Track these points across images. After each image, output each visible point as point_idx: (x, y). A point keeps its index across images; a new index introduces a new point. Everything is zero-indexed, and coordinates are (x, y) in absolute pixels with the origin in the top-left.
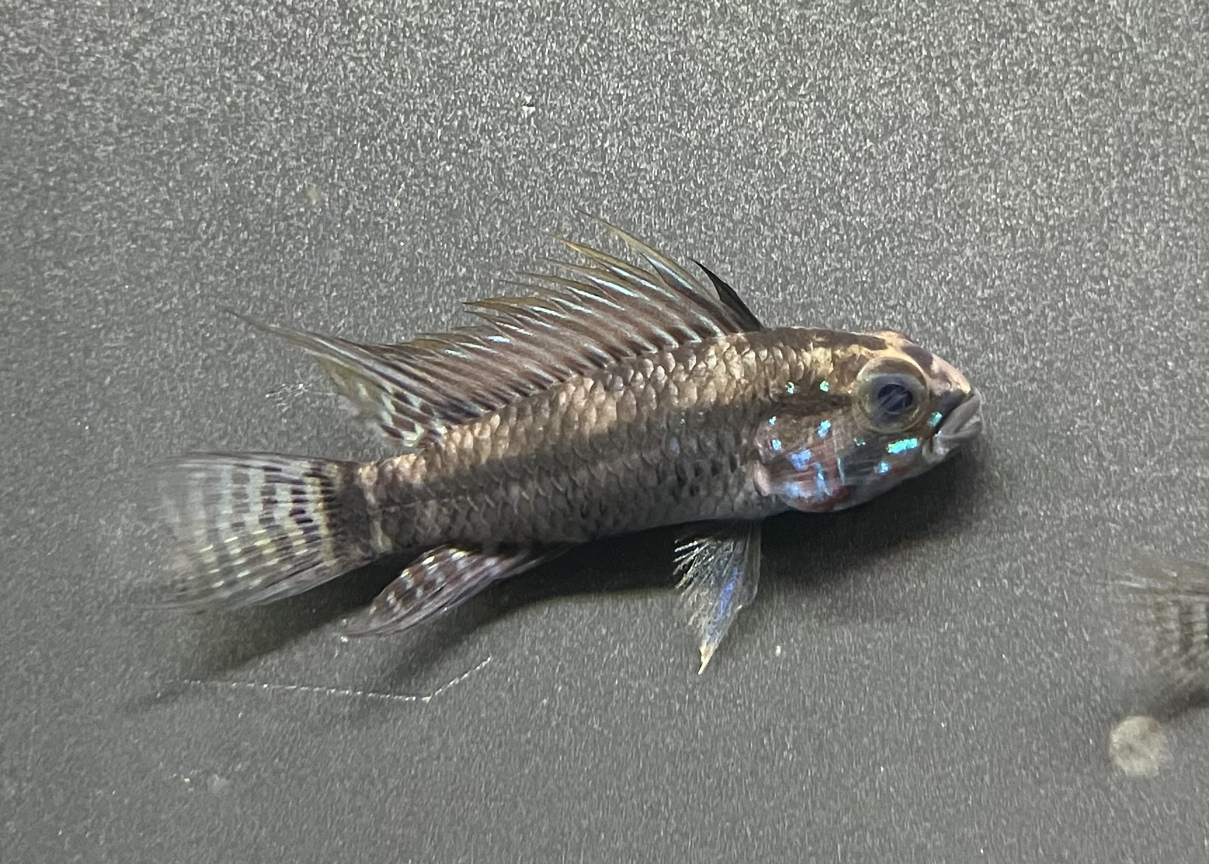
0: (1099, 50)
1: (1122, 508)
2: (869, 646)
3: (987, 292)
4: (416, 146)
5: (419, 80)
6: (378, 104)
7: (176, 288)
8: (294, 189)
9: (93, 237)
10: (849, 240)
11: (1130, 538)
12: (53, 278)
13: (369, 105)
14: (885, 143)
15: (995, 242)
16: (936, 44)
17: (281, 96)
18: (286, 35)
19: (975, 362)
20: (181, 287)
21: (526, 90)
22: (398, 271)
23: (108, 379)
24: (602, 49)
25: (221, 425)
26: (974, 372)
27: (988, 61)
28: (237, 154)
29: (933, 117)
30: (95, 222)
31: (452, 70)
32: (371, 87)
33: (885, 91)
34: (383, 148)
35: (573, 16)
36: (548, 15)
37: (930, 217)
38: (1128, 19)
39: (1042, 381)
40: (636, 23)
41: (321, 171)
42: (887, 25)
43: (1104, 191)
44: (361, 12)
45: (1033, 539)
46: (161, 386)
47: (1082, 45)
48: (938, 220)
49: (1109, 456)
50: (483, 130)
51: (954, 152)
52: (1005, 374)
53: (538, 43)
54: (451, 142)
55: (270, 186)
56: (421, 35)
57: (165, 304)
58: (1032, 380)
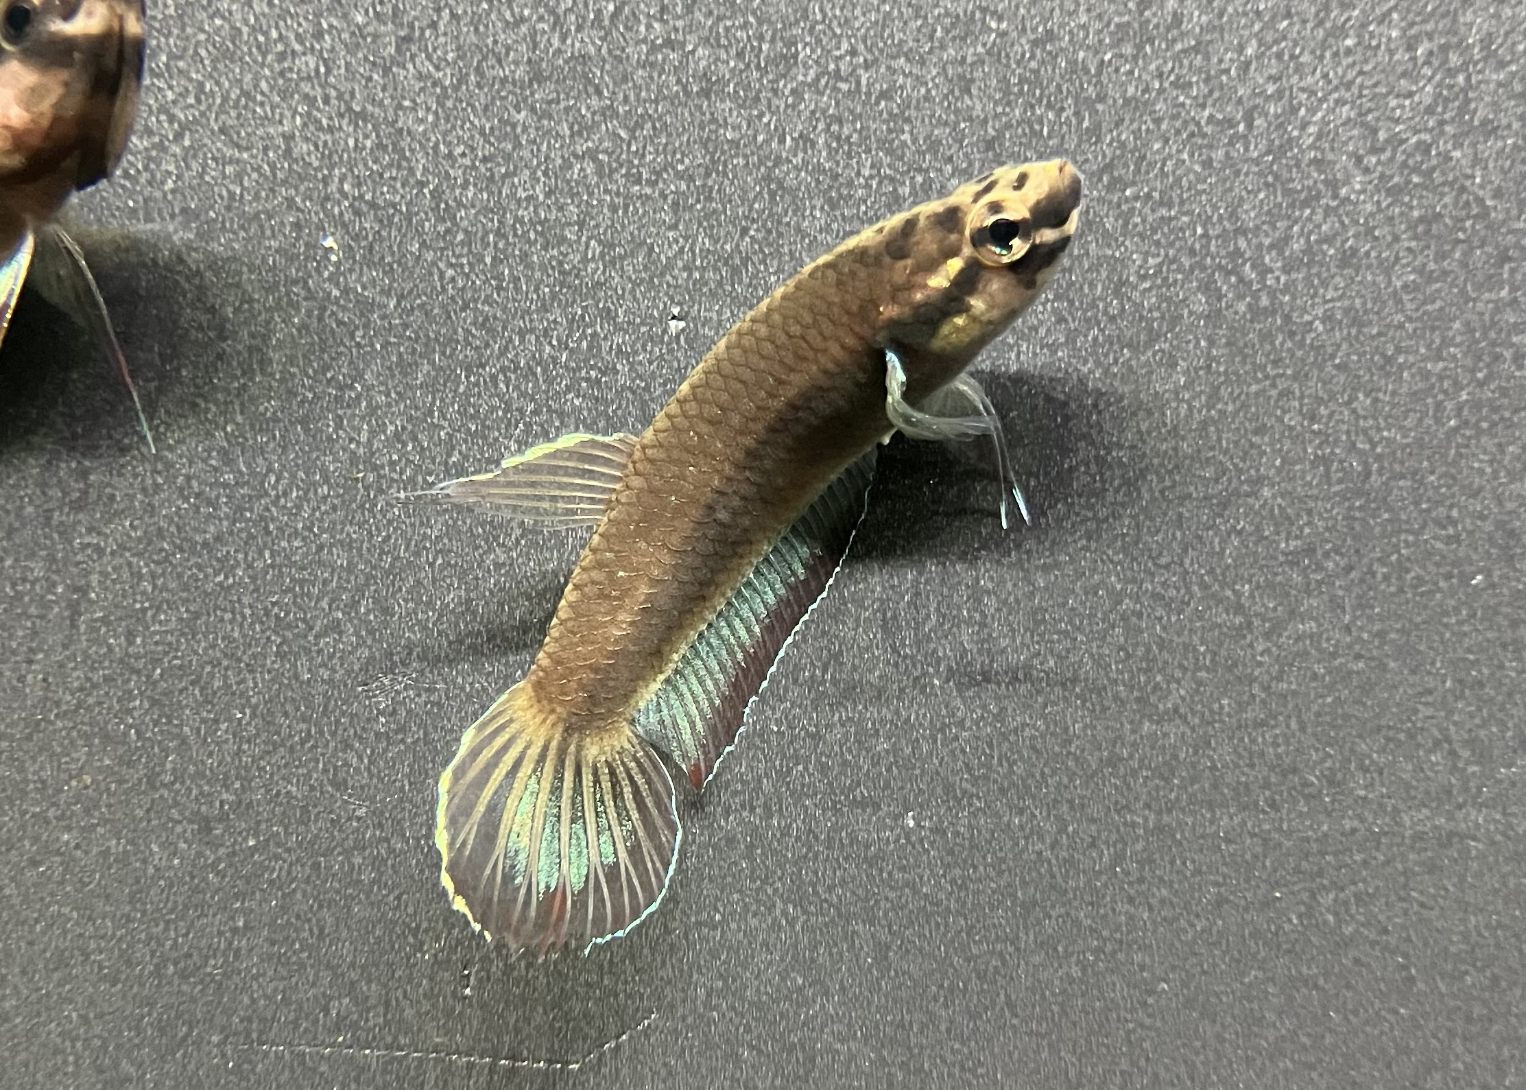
0: (1439, 216)
1: (1485, 820)
2: (1150, 1001)
3: (1293, 543)
4: (535, 374)
5: (537, 290)
6: (485, 324)
7: (240, 556)
8: (384, 432)
9: (134, 496)
10: (1103, 481)
11: (1497, 861)
12: (85, 546)
13: (474, 324)
14: (1150, 354)
15: (1303, 478)
16: (1215, 218)
17: (362, 314)
18: (366, 238)
19: (1280, 635)
20: (246, 555)
21: (672, 299)
22: (519, 532)
23: (158, 671)
24: (770, 245)
25: (304, 726)
26: (1279, 647)
27: (1287, 239)
28: (311, 389)
29: (1214, 317)
30: (135, 476)
31: (577, 276)
32: (476, 301)
33: (1147, 285)
34: (494, 378)
35: (730, 201)
36: (698, 201)
37: (1212, 448)
38: (1478, 173)
39: (1372, 659)
40: (813, 208)
41: (417, 408)
42: (1149, 196)
43: (1449, 405)
44: (460, 204)
45: (1365, 863)
46: (226, 677)
47: (1416, 214)
48: (1226, 452)
49: (1465, 754)
50: (619, 351)
51: (1244, 362)
52: (1320, 650)
53: (686, 238)
54: (580, 369)
55: (353, 428)
56: (536, 231)
57: (226, 577)
58: (1358, 657)
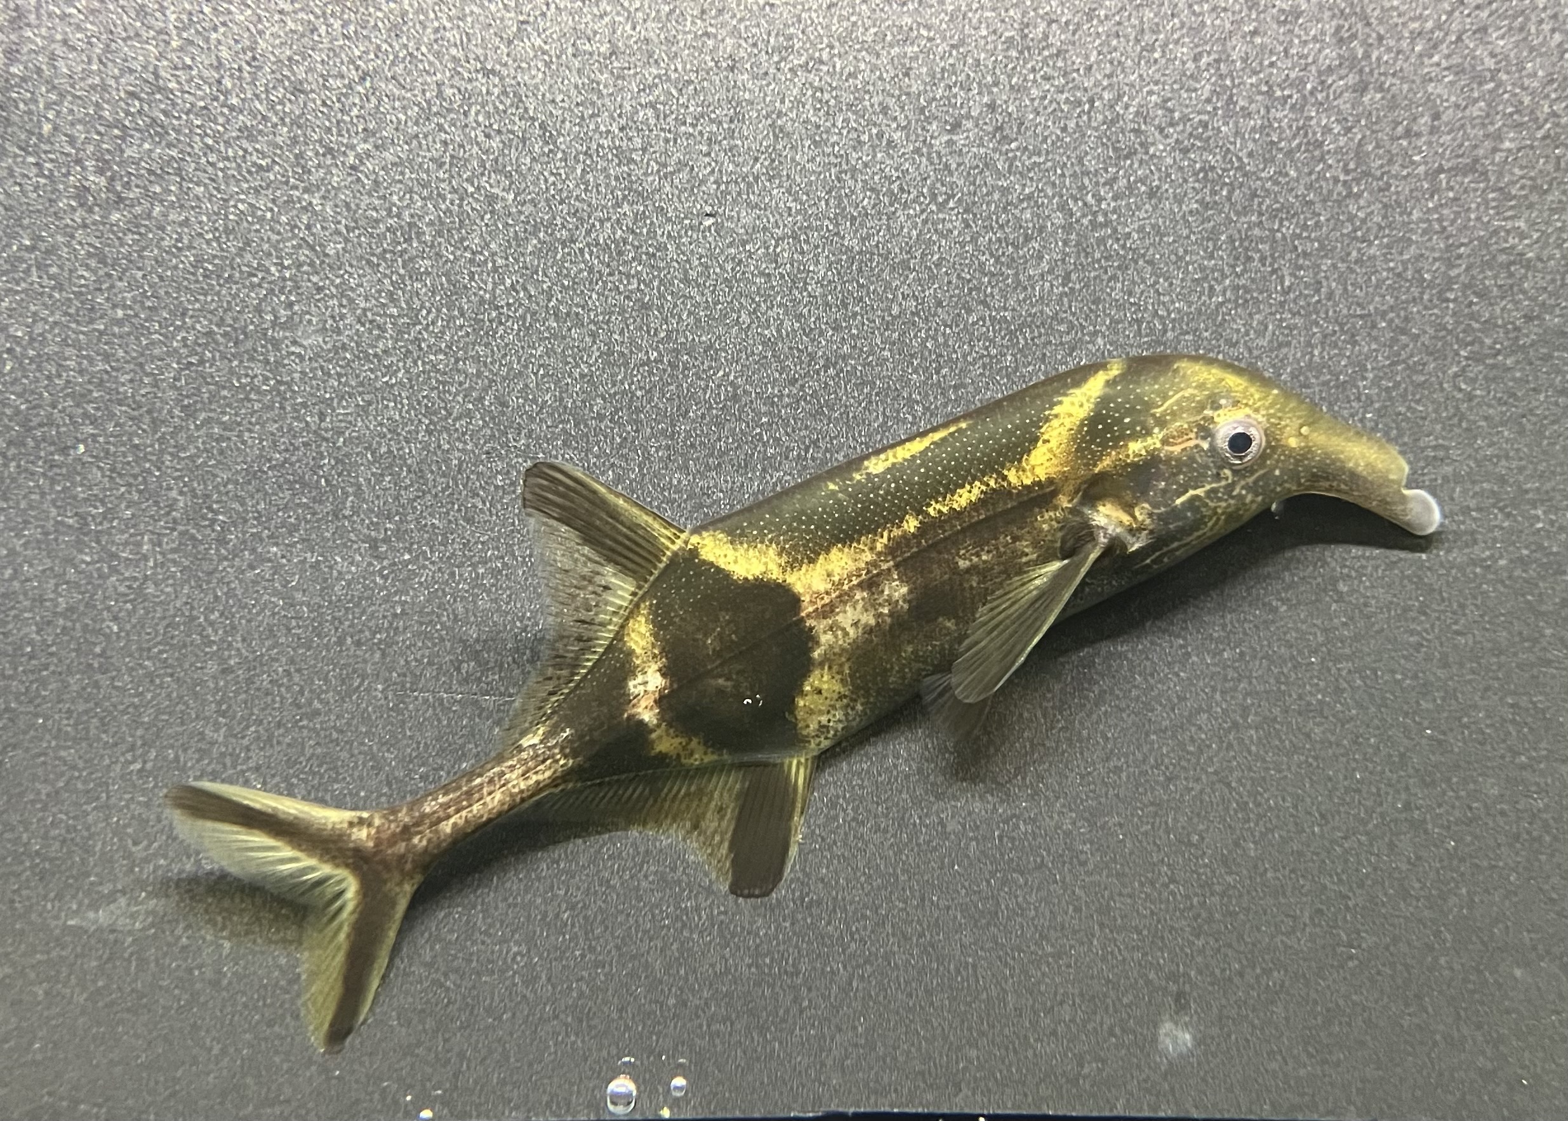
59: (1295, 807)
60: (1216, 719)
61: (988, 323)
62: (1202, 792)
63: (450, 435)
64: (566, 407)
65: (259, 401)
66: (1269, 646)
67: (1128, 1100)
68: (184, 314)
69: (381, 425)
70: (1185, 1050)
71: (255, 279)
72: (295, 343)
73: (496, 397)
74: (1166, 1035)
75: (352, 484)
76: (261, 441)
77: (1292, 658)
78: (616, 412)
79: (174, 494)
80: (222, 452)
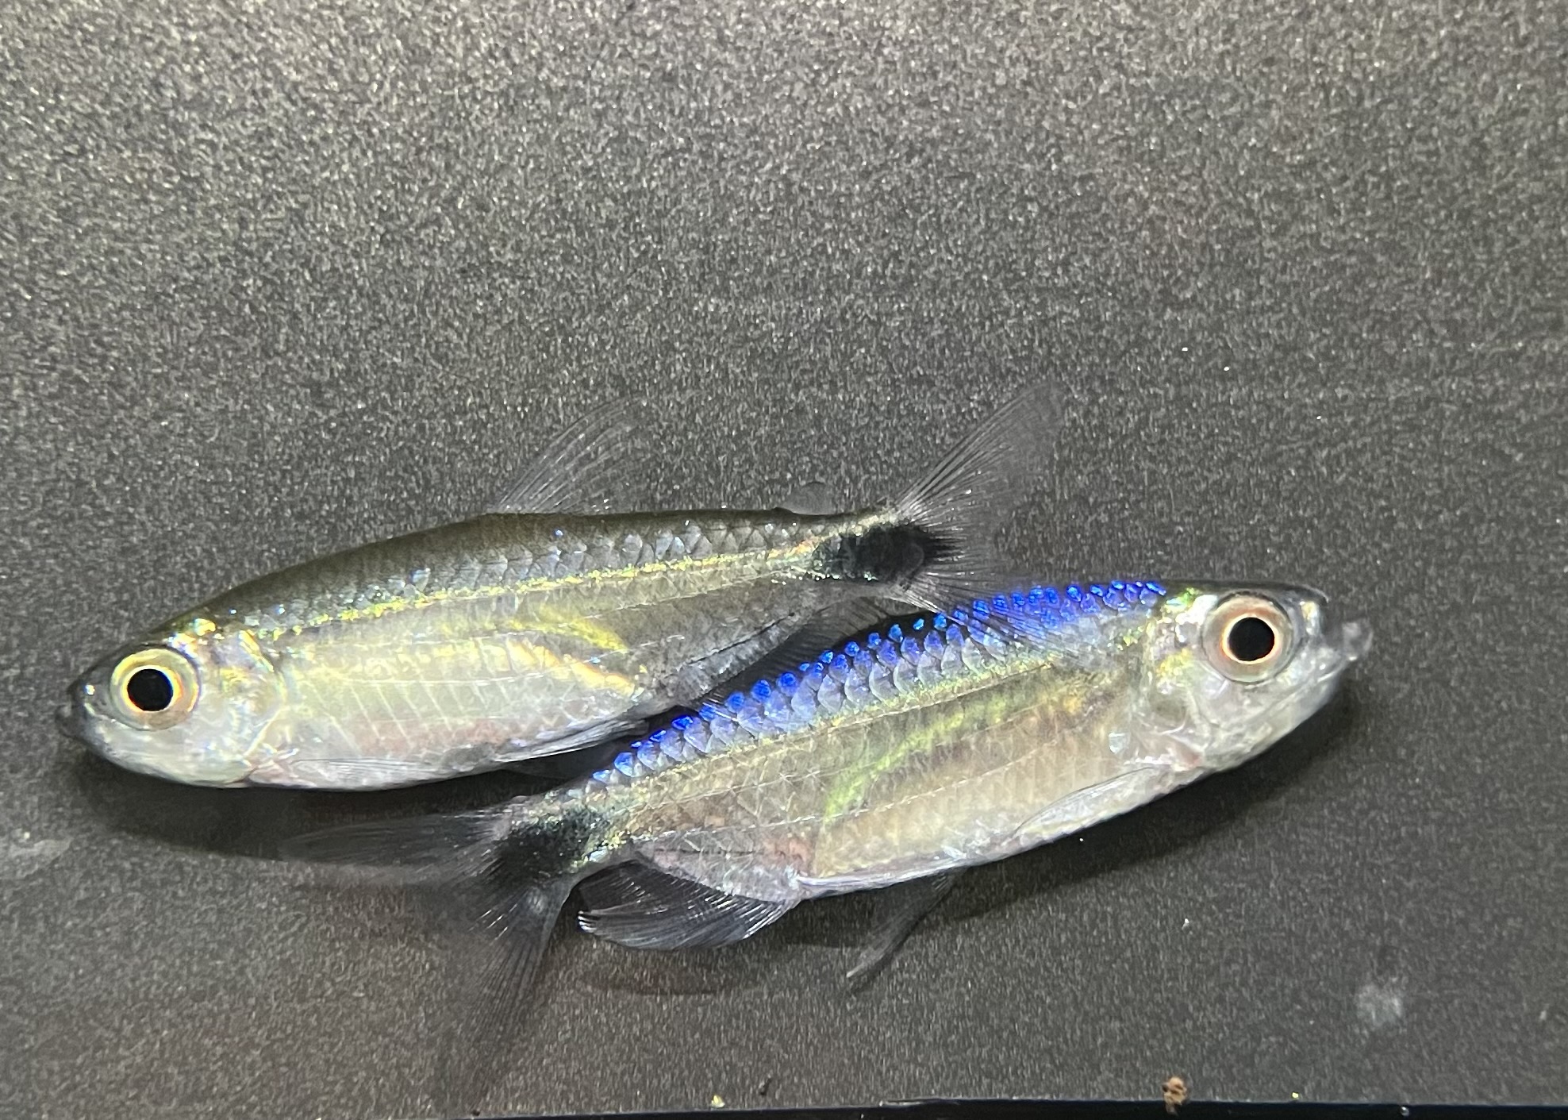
59: (1536, 710)
60: (1430, 600)
61: (1125, 94)
62: (1412, 693)
63: (412, 247)
64: (564, 212)
65: (158, 203)
66: (1500, 504)
67: (1319, 1084)
68: (57, 91)
69: (321, 233)
70: (1392, 1019)
71: (150, 44)
72: (204, 127)
73: (472, 199)
74: (1368, 1000)
75: (287, 312)
76: (164, 253)
77: (1530, 518)
78: (632, 218)
79: (52, 323)
80: (113, 270)
